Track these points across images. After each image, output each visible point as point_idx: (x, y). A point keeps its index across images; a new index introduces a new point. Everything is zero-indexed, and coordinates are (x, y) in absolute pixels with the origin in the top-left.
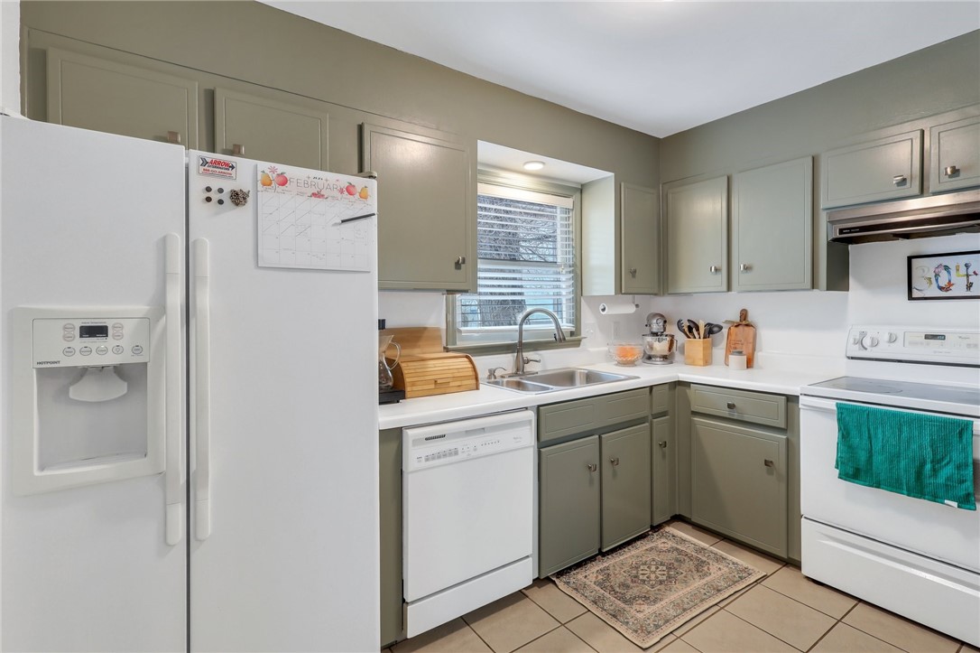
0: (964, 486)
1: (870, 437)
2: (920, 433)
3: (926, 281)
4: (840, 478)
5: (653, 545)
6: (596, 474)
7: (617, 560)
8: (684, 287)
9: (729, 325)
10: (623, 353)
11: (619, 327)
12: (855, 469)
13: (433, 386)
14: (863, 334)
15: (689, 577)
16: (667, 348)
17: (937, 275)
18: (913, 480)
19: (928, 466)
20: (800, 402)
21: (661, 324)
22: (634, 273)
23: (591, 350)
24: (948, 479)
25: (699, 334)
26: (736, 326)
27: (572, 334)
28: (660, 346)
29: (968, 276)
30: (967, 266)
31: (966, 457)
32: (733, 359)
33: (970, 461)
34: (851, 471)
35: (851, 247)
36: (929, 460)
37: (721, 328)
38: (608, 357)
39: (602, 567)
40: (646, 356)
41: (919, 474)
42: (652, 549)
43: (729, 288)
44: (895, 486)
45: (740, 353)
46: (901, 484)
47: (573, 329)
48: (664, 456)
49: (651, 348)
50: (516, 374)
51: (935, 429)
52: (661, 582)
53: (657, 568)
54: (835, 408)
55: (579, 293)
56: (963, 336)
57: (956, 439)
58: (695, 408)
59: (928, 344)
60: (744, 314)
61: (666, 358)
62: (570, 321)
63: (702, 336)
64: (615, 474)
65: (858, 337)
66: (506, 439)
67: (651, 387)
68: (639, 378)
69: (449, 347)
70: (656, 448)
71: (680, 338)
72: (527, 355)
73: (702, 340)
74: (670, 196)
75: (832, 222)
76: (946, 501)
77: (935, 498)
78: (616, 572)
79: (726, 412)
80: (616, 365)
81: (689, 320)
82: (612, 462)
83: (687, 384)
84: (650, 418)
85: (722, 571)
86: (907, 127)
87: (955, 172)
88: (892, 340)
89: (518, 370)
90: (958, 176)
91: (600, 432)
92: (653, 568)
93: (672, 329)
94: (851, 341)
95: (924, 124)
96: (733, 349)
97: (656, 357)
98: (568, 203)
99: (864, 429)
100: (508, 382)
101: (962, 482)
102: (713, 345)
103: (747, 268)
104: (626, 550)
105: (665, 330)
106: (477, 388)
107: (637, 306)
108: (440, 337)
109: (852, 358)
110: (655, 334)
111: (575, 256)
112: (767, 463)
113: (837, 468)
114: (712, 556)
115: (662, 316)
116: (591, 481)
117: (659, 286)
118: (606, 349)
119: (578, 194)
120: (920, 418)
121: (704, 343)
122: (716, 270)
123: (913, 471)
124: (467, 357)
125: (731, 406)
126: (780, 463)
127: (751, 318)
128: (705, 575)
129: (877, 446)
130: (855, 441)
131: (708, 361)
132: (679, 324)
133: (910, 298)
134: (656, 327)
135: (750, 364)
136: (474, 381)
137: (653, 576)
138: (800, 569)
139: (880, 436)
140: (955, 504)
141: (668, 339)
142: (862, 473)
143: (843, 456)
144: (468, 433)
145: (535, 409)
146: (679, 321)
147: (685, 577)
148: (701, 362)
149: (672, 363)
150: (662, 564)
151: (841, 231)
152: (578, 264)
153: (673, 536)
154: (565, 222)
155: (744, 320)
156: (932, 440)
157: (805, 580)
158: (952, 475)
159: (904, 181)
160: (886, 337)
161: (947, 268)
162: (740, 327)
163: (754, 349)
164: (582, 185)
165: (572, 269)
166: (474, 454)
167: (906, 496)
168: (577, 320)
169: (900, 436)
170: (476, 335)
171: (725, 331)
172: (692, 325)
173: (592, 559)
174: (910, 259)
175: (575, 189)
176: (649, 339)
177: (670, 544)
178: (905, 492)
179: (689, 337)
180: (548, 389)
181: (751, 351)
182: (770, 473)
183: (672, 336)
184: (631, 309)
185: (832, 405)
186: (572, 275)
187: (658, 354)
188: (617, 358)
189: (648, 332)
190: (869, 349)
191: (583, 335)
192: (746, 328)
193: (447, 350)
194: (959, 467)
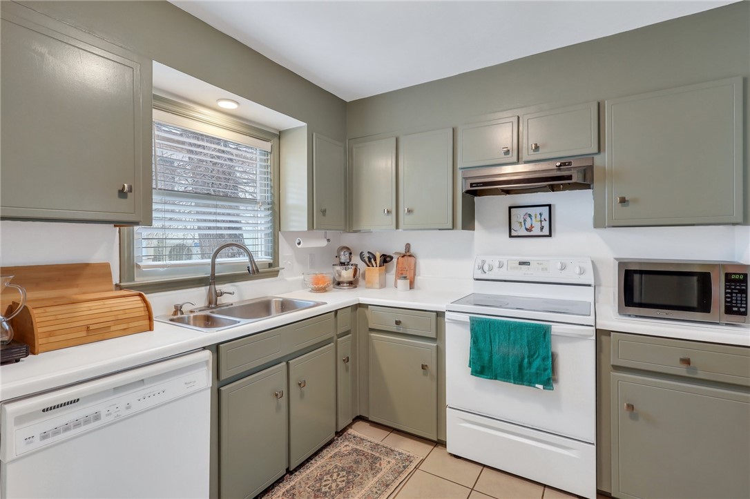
0: (546, 373)
1: (491, 342)
2: (521, 336)
3: (519, 225)
4: (472, 374)
5: (337, 450)
6: (283, 401)
7: (304, 474)
8: (364, 225)
9: (397, 256)
10: (317, 281)
11: (312, 258)
12: (482, 367)
13: (84, 334)
14: (484, 262)
15: (365, 478)
16: (352, 275)
17: (525, 221)
18: (517, 371)
19: (526, 360)
20: (446, 317)
21: (348, 256)
22: (324, 212)
23: (289, 279)
24: (538, 369)
25: (376, 263)
26: (403, 257)
27: (270, 265)
28: (347, 274)
29: (541, 221)
30: (541, 214)
31: (548, 352)
32: (401, 282)
33: (550, 354)
34: (479, 369)
35: (476, 199)
36: (526, 356)
37: (392, 258)
38: (304, 285)
39: (288, 487)
40: (336, 283)
41: (521, 366)
42: (335, 454)
43: (397, 227)
44: (506, 377)
45: (405, 278)
46: (510, 375)
47: (271, 261)
48: (347, 369)
49: (340, 276)
50: (208, 307)
51: (530, 332)
52: (341, 490)
53: (338, 475)
54: (469, 321)
55: (277, 227)
56: (540, 262)
57: (542, 339)
58: (371, 326)
59: (521, 268)
60: (408, 246)
61: (352, 284)
62: (267, 254)
63: (378, 265)
64: (302, 395)
65: (480, 264)
66: (175, 387)
67: (336, 312)
68: (326, 303)
69: (122, 284)
70: (340, 363)
71: (362, 266)
72: (220, 288)
73: (378, 268)
74: (354, 150)
75: (465, 179)
76: (537, 385)
77: (530, 383)
78: (301, 489)
79: (394, 328)
80: (310, 291)
81: (369, 252)
82: (300, 384)
83: (365, 306)
84: (335, 337)
85: (391, 464)
86: (509, 113)
87: (537, 148)
88: (501, 266)
89: (210, 303)
90: (538, 151)
91: (287, 359)
92: (335, 476)
93: (356, 259)
94: (477, 267)
95: (519, 112)
96: (402, 275)
97: (343, 283)
98: (267, 146)
99: (487, 335)
100: (195, 317)
101: (545, 370)
102: (387, 271)
103: (409, 211)
104: (313, 461)
105: (350, 261)
106: (151, 329)
107: (328, 240)
108: (109, 275)
109: (477, 280)
110: (342, 264)
111: (273, 195)
112: (424, 367)
113: (470, 366)
114: (384, 449)
115: (348, 249)
116: (278, 408)
117: (346, 225)
118: (302, 277)
119: (276, 140)
120: (521, 325)
121: (380, 270)
122: (388, 212)
123: (517, 365)
124: (140, 295)
125: (398, 323)
126: (432, 367)
127: (413, 251)
128: (378, 472)
129: (495, 349)
130: (482, 345)
131: (383, 285)
132: (361, 255)
133: (511, 236)
134: (344, 258)
135: (412, 286)
136: (147, 322)
137: (334, 485)
138: (446, 447)
139: (497, 340)
140: (541, 387)
141: (353, 267)
142: (486, 369)
143: (474, 357)
144: (117, 389)
145: (215, 348)
146: (361, 253)
147: (361, 478)
148: (378, 286)
149: (356, 287)
150: (343, 470)
151: (472, 185)
152: (276, 202)
153: (354, 437)
154: (264, 164)
155: (407, 254)
156: (528, 341)
157: (449, 456)
158: (540, 365)
159: (507, 152)
160: (497, 264)
161: (530, 216)
162: (405, 257)
163: (415, 275)
164: (280, 132)
165: (270, 206)
166: (124, 413)
167: (512, 384)
168: (275, 253)
169: (509, 338)
170: (161, 269)
171: (395, 260)
172: (371, 256)
173: (280, 481)
174: (510, 208)
175: (273, 135)
176: (338, 268)
177: (352, 446)
178: (512, 381)
179: (369, 266)
180: (235, 322)
181: (412, 276)
182: (425, 374)
183: (356, 265)
184: (324, 243)
185: (466, 318)
186: (270, 212)
187: (345, 280)
188: (311, 286)
189: (338, 263)
190: (487, 272)
191: (281, 266)
192: (409, 258)
193: (119, 287)
194: (544, 359)
